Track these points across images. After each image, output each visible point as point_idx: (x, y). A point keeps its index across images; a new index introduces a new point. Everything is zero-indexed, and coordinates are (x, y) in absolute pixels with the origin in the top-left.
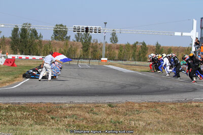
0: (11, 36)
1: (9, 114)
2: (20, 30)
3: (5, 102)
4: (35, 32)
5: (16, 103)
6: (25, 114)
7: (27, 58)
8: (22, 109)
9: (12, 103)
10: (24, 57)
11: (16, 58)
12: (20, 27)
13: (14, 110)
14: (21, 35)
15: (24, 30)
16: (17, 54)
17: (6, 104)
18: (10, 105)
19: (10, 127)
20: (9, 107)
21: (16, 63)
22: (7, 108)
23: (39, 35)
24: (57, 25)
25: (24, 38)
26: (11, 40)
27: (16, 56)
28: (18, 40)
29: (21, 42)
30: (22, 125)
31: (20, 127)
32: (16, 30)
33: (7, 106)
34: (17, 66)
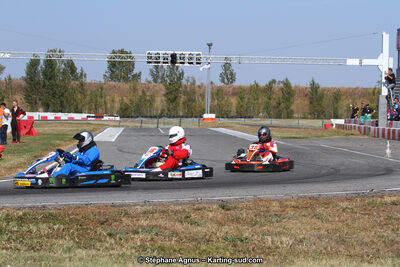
0: (25, 75)
1: (25, 229)
2: (42, 62)
3: (17, 205)
4: (71, 66)
5: (37, 208)
6: (56, 227)
7: (57, 119)
8: (49, 218)
9: (30, 208)
10: (51, 116)
11: (36, 118)
12: (43, 58)
13: (35, 221)
14: (45, 74)
15: (50, 63)
16: (37, 111)
17: (19, 209)
18: (27, 210)
19: (28, 254)
20: (24, 214)
21: (36, 129)
22: (20, 218)
23: (78, 71)
24: (114, 52)
25: (50, 78)
26: (23, 83)
27: (36, 116)
28: (38, 83)
29: (44, 86)
30: (50, 250)
31: (47, 254)
32: (34, 64)
33: (21, 213)
34: (37, 134)
